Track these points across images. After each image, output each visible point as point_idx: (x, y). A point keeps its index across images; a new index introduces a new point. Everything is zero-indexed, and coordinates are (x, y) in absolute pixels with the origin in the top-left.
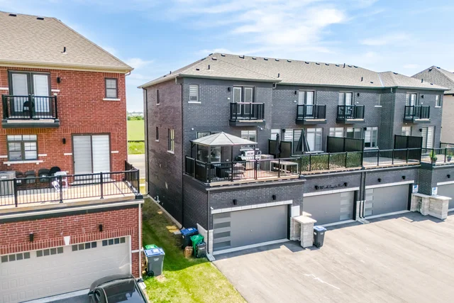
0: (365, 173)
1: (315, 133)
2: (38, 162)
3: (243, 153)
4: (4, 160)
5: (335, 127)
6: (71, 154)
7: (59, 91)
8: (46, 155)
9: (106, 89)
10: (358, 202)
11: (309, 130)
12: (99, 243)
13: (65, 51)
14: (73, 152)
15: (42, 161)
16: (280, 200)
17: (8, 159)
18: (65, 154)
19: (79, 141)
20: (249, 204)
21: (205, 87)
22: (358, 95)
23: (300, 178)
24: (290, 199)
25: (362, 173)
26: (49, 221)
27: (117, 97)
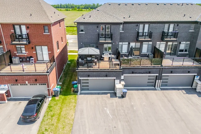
0: (162, 68)
1: (148, 44)
2: (26, 54)
3: (103, 54)
4: (16, 53)
5: (160, 42)
6: (35, 52)
7: (29, 31)
8: (28, 52)
9: (44, 30)
10: (157, 81)
11: (144, 43)
12: (38, 84)
13: (31, 15)
14: (36, 51)
15: (27, 54)
16: (110, 77)
17: (17, 53)
18: (34, 52)
19: (38, 48)
20: (95, 77)
21: (87, 26)
22: (178, 25)
23: (120, 69)
24: (115, 77)
25: (160, 68)
26: (21, 76)
27: (49, 33)
